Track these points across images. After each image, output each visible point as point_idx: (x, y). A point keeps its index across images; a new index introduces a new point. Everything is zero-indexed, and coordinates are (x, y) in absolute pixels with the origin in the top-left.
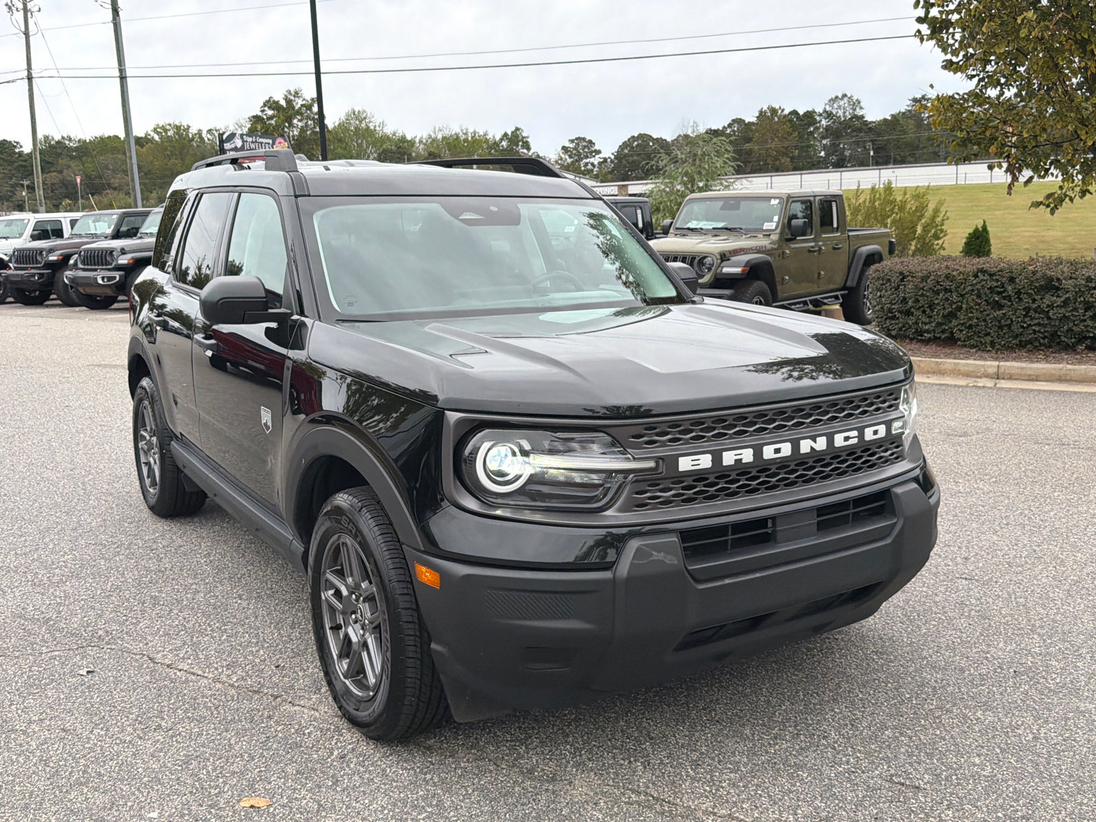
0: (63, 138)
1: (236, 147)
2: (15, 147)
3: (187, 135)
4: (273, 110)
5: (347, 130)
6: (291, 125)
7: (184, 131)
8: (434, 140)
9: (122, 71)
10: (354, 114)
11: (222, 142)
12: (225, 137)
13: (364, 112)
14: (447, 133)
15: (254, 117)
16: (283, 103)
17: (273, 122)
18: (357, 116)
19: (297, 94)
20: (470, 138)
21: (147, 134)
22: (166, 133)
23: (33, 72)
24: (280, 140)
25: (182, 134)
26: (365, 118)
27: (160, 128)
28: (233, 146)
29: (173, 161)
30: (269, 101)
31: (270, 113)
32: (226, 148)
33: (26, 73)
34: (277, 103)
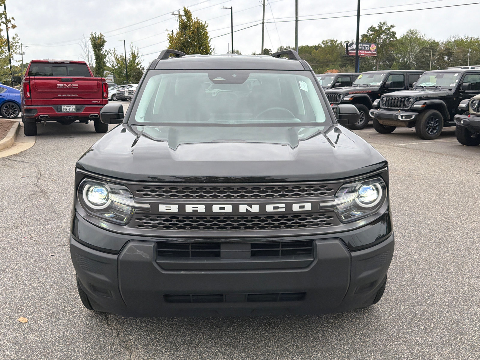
0: (287, 47)
1: (353, 49)
2: (269, 51)
3: (336, 44)
4: (372, 31)
5: (407, 39)
6: (380, 38)
7: (335, 42)
8: (450, 42)
9: (297, 18)
10: (411, 31)
11: (347, 46)
12: (349, 44)
13: (416, 30)
14: (457, 39)
15: (363, 35)
16: (377, 28)
17: (371, 37)
18: (412, 32)
19: (384, 24)
20: (469, 41)
21: (319, 44)
22: (327, 44)
23: (264, 21)
24: (373, 45)
25: (334, 44)
26: (416, 33)
27: (325, 42)
28: (352, 48)
29: (328, 55)
30: (371, 27)
31: (371, 33)
32: (348, 49)
33: (262, 21)
34: (374, 28)
